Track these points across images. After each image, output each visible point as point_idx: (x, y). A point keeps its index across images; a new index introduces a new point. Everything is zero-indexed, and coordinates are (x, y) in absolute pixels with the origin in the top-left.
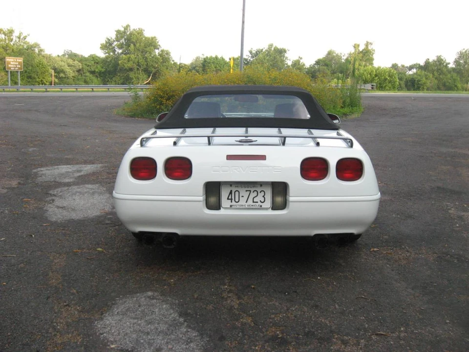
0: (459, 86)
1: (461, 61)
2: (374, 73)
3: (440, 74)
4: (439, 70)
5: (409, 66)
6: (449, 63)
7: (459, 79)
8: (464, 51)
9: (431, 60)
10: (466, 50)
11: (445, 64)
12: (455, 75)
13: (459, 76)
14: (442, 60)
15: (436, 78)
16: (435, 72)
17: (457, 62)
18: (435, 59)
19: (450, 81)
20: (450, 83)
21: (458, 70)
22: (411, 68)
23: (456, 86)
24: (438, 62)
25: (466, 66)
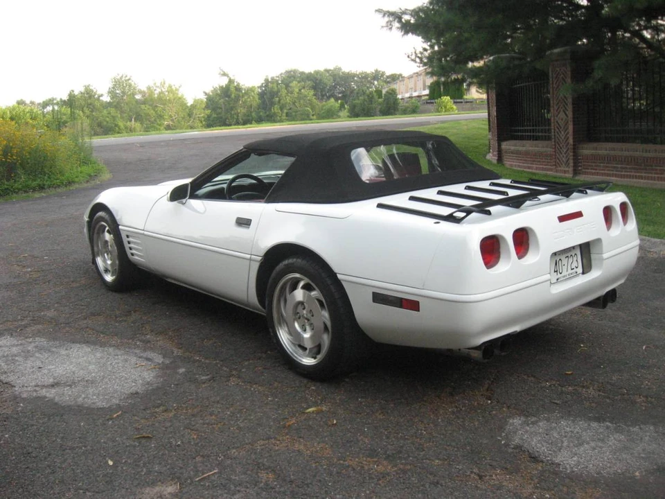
0: (121, 124)
1: (117, 92)
2: (9, 115)
3: (92, 111)
4: (91, 104)
5: (41, 102)
6: (102, 95)
7: (119, 116)
8: (119, 77)
9: (76, 93)
10: (120, 76)
11: (96, 96)
12: (113, 110)
13: (119, 112)
14: (92, 91)
15: (88, 117)
16: (85, 108)
17: (112, 93)
18: (83, 90)
19: (108, 119)
20: (107, 122)
21: (115, 104)
22: (45, 104)
23: (116, 125)
24: (87, 94)
25: (125, 98)
